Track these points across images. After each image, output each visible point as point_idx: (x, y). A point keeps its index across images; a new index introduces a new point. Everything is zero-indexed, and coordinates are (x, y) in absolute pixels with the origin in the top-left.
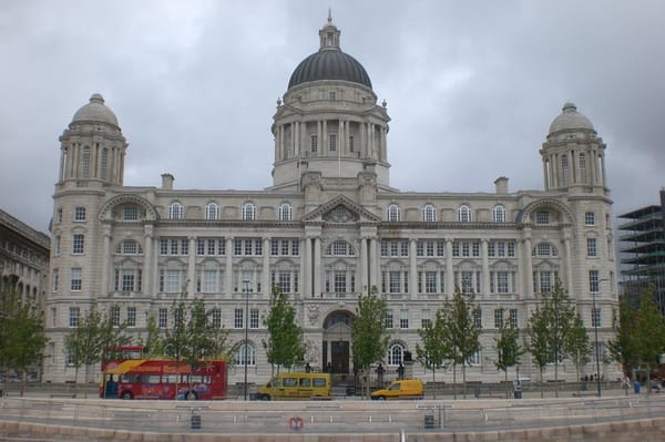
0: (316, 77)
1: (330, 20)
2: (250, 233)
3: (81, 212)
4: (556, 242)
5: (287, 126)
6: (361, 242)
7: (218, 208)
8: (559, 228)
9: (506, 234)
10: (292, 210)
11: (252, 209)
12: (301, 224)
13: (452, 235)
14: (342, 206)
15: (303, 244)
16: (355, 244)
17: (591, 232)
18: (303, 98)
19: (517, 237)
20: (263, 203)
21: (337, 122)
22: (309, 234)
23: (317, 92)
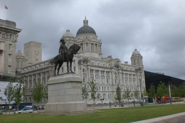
0: (90, 33)
1: (86, 18)
2: (103, 69)
5: (86, 43)
6: (119, 73)
7: (96, 63)
8: (140, 73)
9: (134, 73)
10: (107, 65)
11: (101, 64)
12: (111, 68)
13: (129, 73)
14: (117, 65)
15: (110, 73)
16: (118, 73)
17: (143, 74)
18: (88, 37)
19: (136, 74)
20: (103, 63)
21: (96, 44)
22: (113, 71)
23: (91, 36)
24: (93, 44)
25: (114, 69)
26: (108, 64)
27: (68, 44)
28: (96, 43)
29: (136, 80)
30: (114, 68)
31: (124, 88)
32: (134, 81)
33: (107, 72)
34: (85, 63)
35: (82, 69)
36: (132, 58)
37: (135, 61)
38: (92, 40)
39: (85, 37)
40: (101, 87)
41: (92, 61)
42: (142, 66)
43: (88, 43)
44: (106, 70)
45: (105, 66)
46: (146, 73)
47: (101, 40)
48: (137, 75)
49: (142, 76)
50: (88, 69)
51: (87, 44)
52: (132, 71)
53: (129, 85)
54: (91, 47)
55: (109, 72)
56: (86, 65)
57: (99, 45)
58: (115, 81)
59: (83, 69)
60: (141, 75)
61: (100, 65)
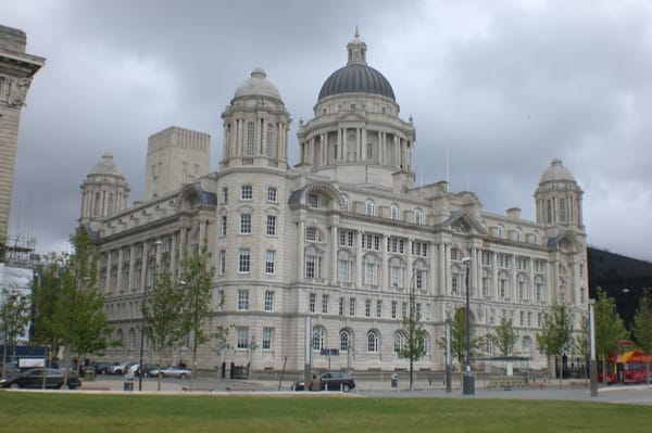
0: (368, 90)
1: (357, 36)
2: (400, 233)
3: (272, 191)
4: (565, 265)
5: (349, 129)
6: (470, 251)
7: (372, 207)
8: (568, 254)
9: (543, 255)
10: (422, 216)
11: (394, 211)
12: (437, 230)
13: (516, 252)
14: (461, 219)
15: (433, 248)
16: (465, 252)
17: (581, 259)
18: (359, 106)
19: (547, 258)
20: (404, 207)
21: (390, 136)
22: (444, 240)
23: (372, 105)
24: (375, 133)
25: (449, 232)
26: (426, 211)
27: (251, 123)
28: (390, 131)
29: (549, 283)
30: (449, 228)
31: (492, 310)
32: (542, 288)
33: (417, 243)
34: (319, 202)
35: (303, 227)
36: (539, 196)
37: (549, 207)
38: (371, 118)
39: (348, 107)
40: (387, 303)
41: (353, 197)
42: (581, 227)
43: (355, 129)
44: (413, 236)
45: (412, 219)
46: (597, 258)
47: (411, 119)
48: (552, 263)
49: (577, 268)
50: (330, 229)
51: (353, 133)
52: (534, 247)
53: (515, 300)
54: (369, 145)
55: (430, 243)
56: (324, 209)
57: (402, 140)
58: (454, 280)
59: (310, 225)
60: (570, 265)
61: (388, 215)
